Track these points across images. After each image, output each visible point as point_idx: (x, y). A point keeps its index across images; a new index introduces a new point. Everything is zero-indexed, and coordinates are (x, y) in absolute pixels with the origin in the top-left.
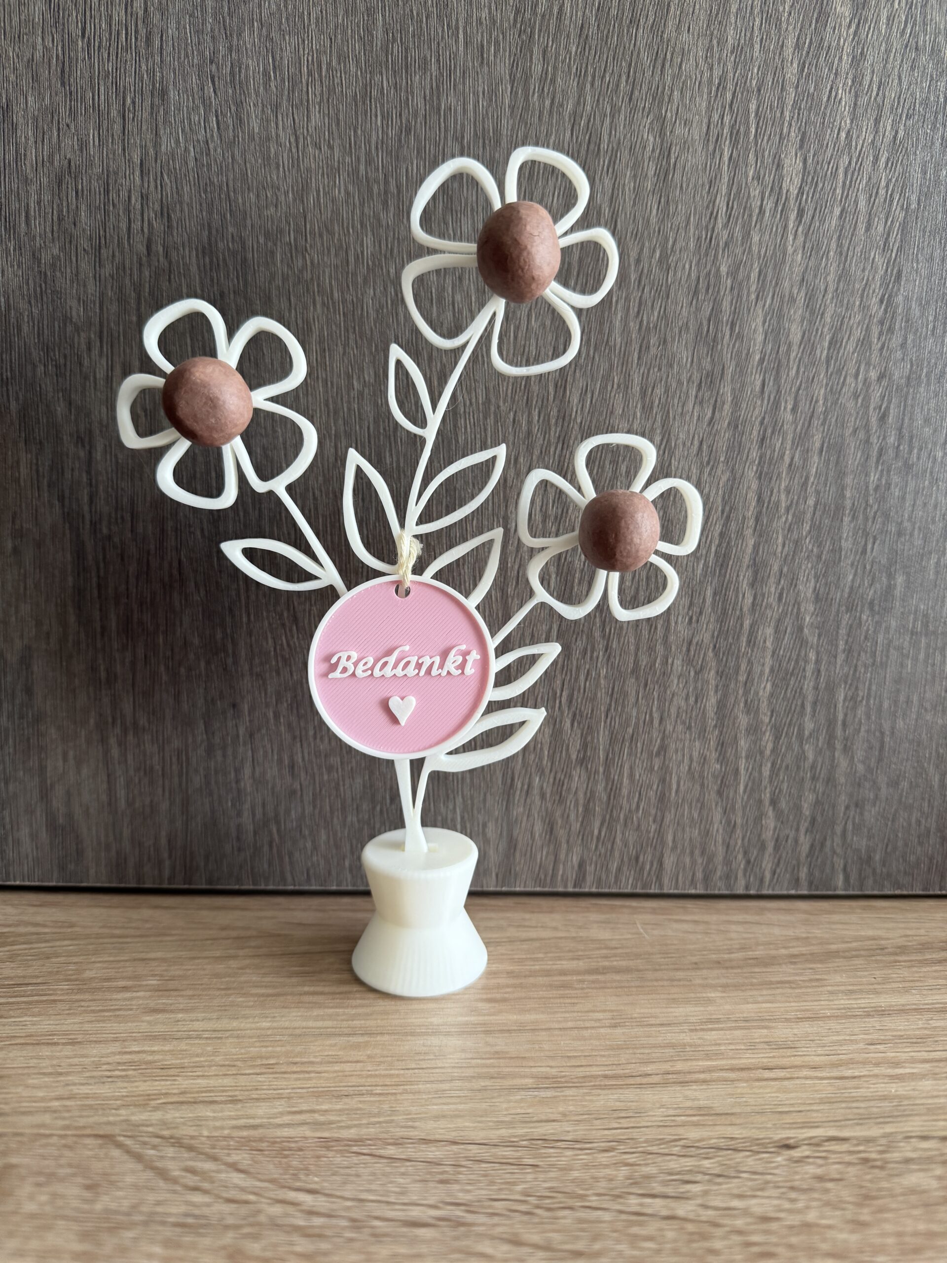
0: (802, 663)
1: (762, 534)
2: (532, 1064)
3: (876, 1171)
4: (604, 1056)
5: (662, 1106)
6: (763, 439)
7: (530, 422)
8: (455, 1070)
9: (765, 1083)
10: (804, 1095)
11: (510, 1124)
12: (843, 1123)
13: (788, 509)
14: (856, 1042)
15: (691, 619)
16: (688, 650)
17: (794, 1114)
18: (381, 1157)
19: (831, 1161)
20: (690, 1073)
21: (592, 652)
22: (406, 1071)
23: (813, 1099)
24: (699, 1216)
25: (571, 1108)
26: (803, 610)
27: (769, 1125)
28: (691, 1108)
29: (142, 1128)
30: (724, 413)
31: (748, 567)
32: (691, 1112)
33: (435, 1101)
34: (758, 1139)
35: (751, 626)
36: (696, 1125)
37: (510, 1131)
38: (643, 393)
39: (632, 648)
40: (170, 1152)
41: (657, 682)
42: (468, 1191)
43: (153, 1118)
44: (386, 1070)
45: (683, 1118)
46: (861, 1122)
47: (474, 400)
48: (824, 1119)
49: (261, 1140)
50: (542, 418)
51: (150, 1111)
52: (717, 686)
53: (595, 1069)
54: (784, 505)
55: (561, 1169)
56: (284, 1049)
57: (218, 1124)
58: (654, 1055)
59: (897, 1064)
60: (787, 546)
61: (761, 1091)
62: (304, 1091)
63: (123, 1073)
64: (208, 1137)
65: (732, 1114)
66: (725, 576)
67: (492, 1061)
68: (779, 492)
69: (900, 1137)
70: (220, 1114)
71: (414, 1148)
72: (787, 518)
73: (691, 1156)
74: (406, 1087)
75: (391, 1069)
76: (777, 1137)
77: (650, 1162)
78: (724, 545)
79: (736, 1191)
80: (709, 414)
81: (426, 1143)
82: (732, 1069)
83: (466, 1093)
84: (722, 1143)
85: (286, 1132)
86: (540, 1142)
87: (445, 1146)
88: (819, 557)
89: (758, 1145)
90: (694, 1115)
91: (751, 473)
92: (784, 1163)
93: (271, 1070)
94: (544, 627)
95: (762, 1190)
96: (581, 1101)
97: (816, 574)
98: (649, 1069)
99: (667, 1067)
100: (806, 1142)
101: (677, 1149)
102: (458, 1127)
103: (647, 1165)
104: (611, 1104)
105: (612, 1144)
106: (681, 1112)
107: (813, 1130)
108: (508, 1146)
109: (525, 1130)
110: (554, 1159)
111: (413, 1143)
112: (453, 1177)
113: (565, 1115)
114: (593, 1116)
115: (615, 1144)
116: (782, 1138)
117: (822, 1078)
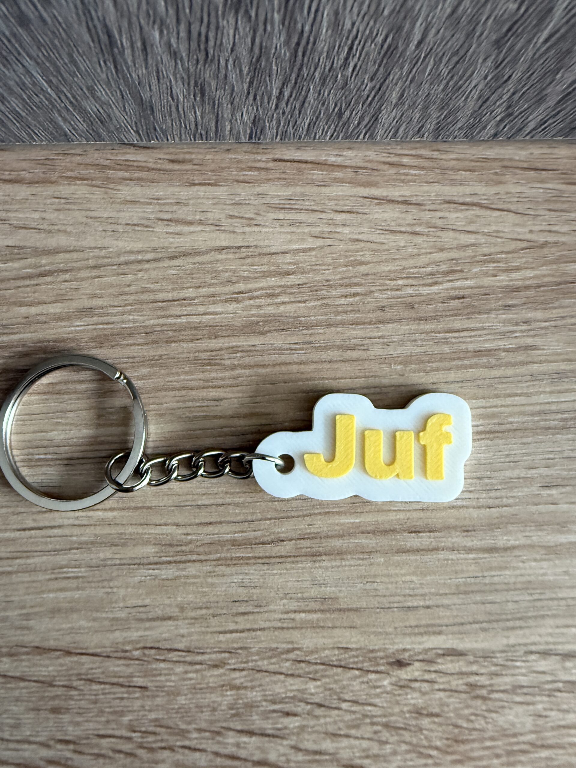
5: (285, 596)
9: (404, 557)
11: (124, 624)
12: (468, 627)
17: (422, 611)
19: (436, 687)
20: (327, 537)
23: (448, 586)
25: (191, 597)
27: (391, 630)
28: (315, 599)
34: (372, 651)
36: (315, 626)
37: (125, 634)
42: (78, 724)
45: (303, 615)
46: (488, 625)
48: (450, 621)
53: (224, 528)
55: (168, 694)
59: (563, 525)
61: (397, 571)
65: (356, 610)
71: (29, 660)
73: (299, 676)
74: (23, 561)
76: (392, 648)
77: (256, 683)
79: (330, 729)
81: (40, 654)
83: (83, 571)
84: (334, 656)
86: (153, 652)
87: (58, 658)
89: (370, 660)
90: (315, 611)
92: (389, 689)
95: (357, 727)
96: (202, 585)
100: (420, 657)
101: (288, 664)
102: (73, 628)
103: (253, 688)
104: (232, 591)
105: (223, 655)
106: (302, 605)
107: (433, 638)
108: (120, 658)
109: (140, 633)
110: (163, 678)
111: (28, 654)
112: (63, 704)
113: (182, 609)
114: (211, 611)
115: (227, 655)
116: (398, 651)
117: (470, 550)
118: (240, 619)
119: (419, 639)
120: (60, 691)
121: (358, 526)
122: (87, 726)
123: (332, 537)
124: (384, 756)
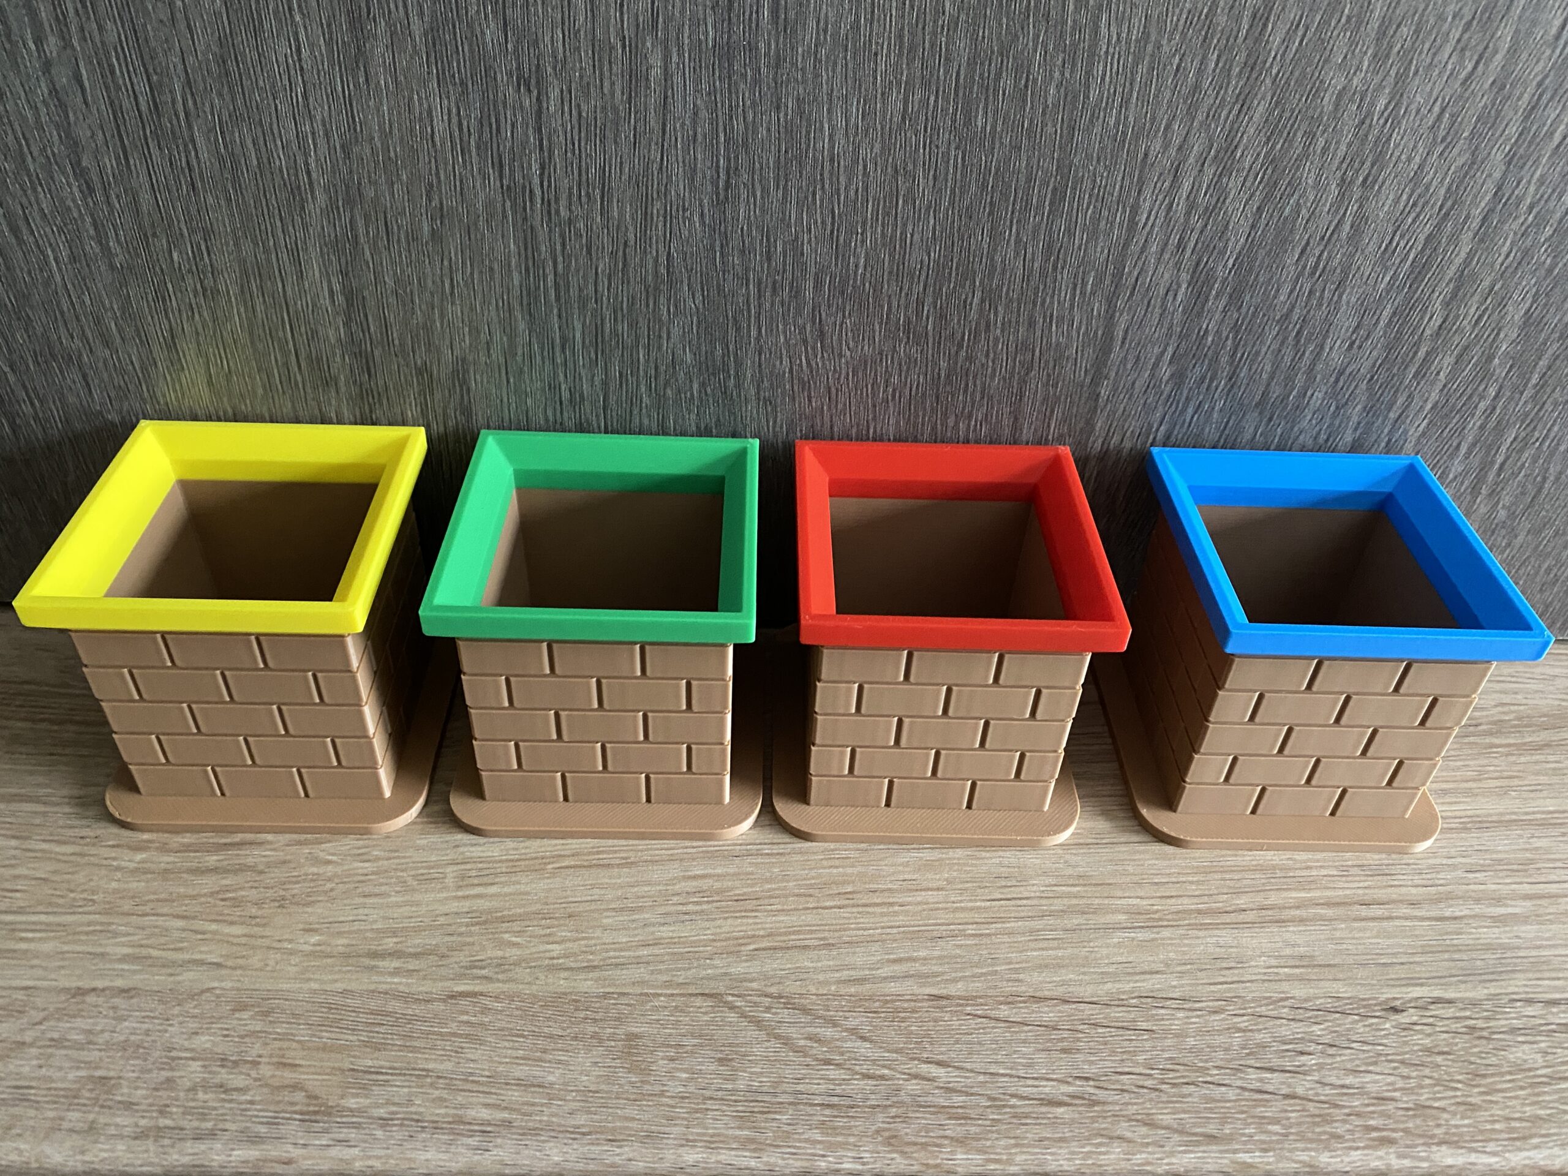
0: (1475, 398)
1: (1484, 237)
2: (1119, 894)
3: (1484, 1042)
4: (1191, 883)
5: (1263, 954)
6: (1533, 108)
7: (1200, 71)
8: (1044, 902)
9: (1363, 924)
10: (1405, 942)
11: (1115, 977)
12: (1447, 980)
13: (1531, 208)
14: (1454, 867)
15: (1353, 343)
16: (1337, 381)
17: (1398, 967)
18: (997, 1020)
19: (1438, 1029)
20: (1285, 908)
21: (1211, 381)
22: (994, 903)
23: (1414, 947)
24: (1317, 1094)
25: (1172, 955)
26: (1502, 335)
27: (1375, 982)
28: (1293, 957)
29: (745, 984)
30: (1492, 67)
31: (1451, 280)
32: (1291, 963)
33: (1032, 945)
34: (1364, 1000)
35: (1428, 353)
36: (1301, 979)
37: (1117, 986)
38: (1382, 33)
39: (1265, 376)
40: (785, 1014)
41: (1285, 417)
42: (1092, 1063)
43: (751, 970)
44: (971, 901)
45: (1286, 970)
46: (1465, 978)
47: (1124, 35)
48: (1428, 975)
49: (871, 999)
50: (1220, 65)
51: (747, 961)
52: (1359, 423)
53: (1186, 901)
54: (1529, 201)
55: (1177, 1036)
56: (855, 870)
57: (821, 977)
58: (1245, 882)
59: (1498, 900)
60: (1512, 255)
61: (1361, 935)
62: (895, 931)
63: (698, 908)
64: (817, 995)
65: (1334, 966)
66: (1415, 292)
67: (1078, 889)
68: (1529, 182)
69: (1506, 999)
70: (819, 965)
71: (1026, 1007)
72: (1526, 219)
73: (1301, 1021)
74: (999, 926)
75: (976, 901)
76: (1382, 997)
77: (1261, 1027)
78: (1428, 252)
79: (1349, 1066)
80: (1470, 67)
81: (1038, 1002)
82: (1328, 904)
83: (1060, 934)
84: (1329, 1004)
85: (893, 988)
86: (1149, 1000)
87: (1056, 1005)
88: (1550, 271)
89: (1364, 1007)
90: (1296, 967)
91: (1498, 156)
92: (1393, 1031)
93: (851, 902)
94: (1156, 348)
95: (1375, 1063)
96: (1179, 945)
97: (1538, 291)
98: (1242, 901)
99: (1259, 899)
100: (1412, 1005)
101: (1286, 1010)
102: (1064, 981)
103: (1259, 1030)
104: (1211, 950)
105: (1220, 1003)
106: (1282, 962)
107: (1418, 988)
108: (1118, 1006)
109: (1132, 985)
110: (1167, 1023)
111: (1025, 1002)
112: (1073, 1045)
113: (1167, 965)
114: (1195, 967)
115: (1224, 1003)
116: (1388, 999)
117: (1423, 919)
118: (1227, 972)
119: (1404, 989)
120: (1066, 1034)
121: (1310, 899)
122: (1101, 1064)
123: (1290, 908)
124: (1412, 1088)
